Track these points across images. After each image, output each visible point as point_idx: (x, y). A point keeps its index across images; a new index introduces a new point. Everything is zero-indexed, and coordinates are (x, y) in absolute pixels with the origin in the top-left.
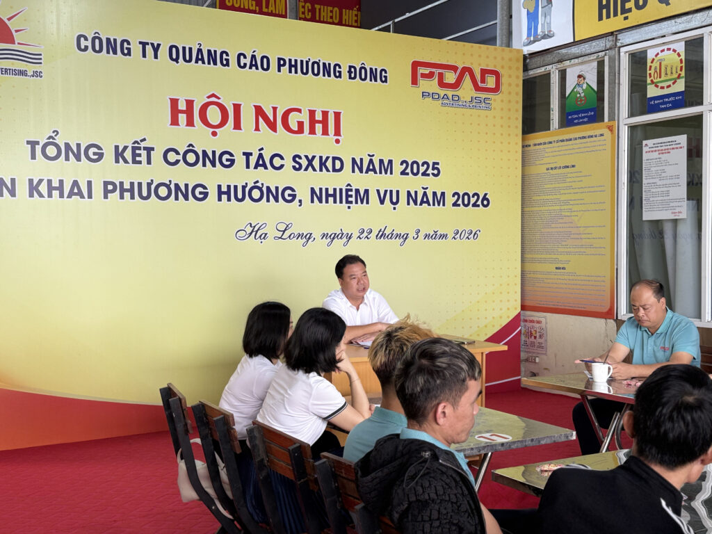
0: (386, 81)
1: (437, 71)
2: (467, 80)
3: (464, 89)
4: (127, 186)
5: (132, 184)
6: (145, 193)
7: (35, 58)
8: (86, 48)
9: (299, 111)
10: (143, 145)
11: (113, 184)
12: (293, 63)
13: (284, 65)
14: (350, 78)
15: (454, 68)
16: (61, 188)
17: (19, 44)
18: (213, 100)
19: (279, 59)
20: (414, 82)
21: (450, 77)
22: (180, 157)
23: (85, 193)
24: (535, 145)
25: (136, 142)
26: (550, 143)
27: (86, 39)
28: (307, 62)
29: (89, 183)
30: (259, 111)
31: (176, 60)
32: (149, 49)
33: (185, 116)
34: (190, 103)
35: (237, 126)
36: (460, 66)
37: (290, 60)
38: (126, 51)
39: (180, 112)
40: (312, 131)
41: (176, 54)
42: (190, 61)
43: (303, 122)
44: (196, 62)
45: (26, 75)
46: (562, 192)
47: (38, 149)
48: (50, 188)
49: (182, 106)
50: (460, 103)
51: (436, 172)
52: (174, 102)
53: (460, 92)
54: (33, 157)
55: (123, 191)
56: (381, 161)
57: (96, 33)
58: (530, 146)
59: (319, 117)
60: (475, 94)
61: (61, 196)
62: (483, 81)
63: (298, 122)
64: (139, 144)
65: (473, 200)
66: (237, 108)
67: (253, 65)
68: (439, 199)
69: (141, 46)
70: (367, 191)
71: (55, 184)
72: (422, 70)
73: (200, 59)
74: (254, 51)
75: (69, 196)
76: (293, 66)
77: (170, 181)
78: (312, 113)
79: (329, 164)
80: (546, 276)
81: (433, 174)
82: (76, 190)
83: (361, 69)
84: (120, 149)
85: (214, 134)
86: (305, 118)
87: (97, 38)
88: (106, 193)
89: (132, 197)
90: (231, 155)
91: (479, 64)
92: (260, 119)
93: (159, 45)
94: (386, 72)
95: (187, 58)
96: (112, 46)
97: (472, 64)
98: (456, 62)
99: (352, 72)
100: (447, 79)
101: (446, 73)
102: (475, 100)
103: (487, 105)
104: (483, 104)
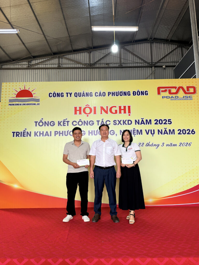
1: (168, 89)
2: (181, 91)
3: (180, 94)
4: (61, 132)
5: (63, 132)
7: (38, 100)
8: (51, 96)
9: (116, 107)
10: (66, 120)
11: (57, 132)
12: (113, 93)
13: (110, 94)
14: (134, 95)
15: (175, 88)
16: (43, 134)
17: (34, 97)
18: (87, 106)
19: (109, 93)
20: (159, 93)
21: (174, 91)
22: (77, 123)
23: (49, 135)
25: (64, 120)
27: (51, 94)
28: (118, 92)
29: (51, 132)
30: (102, 108)
31: (77, 97)
32: (69, 95)
33: (79, 111)
34: (80, 108)
35: (95, 113)
36: (178, 86)
37: (112, 92)
38: (62, 96)
39: (77, 110)
40: (120, 112)
41: (76, 95)
43: (117, 110)
44: (82, 96)
45: (35, 105)
47: (37, 123)
48: (40, 134)
49: (78, 109)
50: (179, 99)
51: (170, 123)
52: (76, 108)
53: (178, 95)
54: (36, 126)
55: (60, 133)
56: (147, 120)
59: (122, 108)
60: (185, 95)
61: (43, 136)
62: (188, 90)
64: (65, 120)
65: (187, 132)
66: (95, 108)
67: (100, 95)
69: (66, 94)
70: (141, 131)
71: (41, 133)
72: (161, 90)
73: (84, 96)
74: (100, 91)
75: (45, 136)
76: (113, 94)
78: (120, 107)
79: (127, 122)
82: (47, 134)
83: (137, 92)
84: (60, 122)
85: (88, 116)
86: (118, 109)
87: (54, 93)
88: (55, 134)
89: (63, 135)
90: (93, 121)
91: (186, 85)
92: (102, 110)
93: (71, 93)
94: (147, 92)
95: (80, 96)
96: (58, 95)
97: (183, 85)
98: (176, 85)
99: (134, 93)
100: (173, 91)
101: (172, 89)
102: (185, 97)
103: (191, 98)
104: (189, 98)
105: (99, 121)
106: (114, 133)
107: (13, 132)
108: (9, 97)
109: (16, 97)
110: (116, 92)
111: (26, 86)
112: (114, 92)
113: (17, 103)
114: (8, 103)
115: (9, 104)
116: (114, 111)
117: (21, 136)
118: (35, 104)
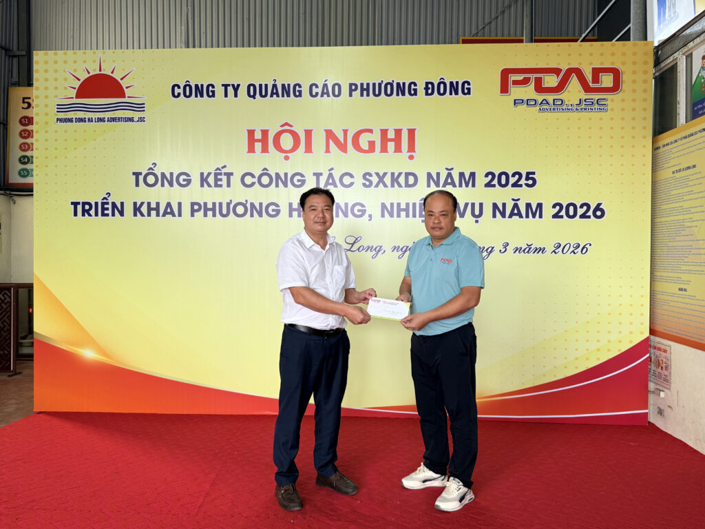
0: (469, 93)
1: (533, 76)
2: (574, 82)
3: (569, 92)
4: (210, 206)
5: (214, 204)
6: (224, 212)
7: (140, 107)
8: (179, 94)
9: (371, 131)
10: (224, 171)
11: (198, 204)
12: (365, 87)
13: (356, 89)
14: (427, 94)
15: (556, 71)
16: (157, 209)
17: (128, 97)
18: (287, 128)
19: (351, 85)
20: (504, 89)
21: (551, 81)
22: (255, 180)
23: (176, 212)
24: (664, 146)
25: (218, 169)
26: (676, 141)
27: (179, 87)
28: (380, 85)
29: (180, 204)
30: (330, 134)
31: (254, 97)
32: (230, 89)
33: (260, 144)
34: (265, 133)
35: (309, 149)
36: (564, 67)
37: (362, 85)
38: (211, 94)
39: (257, 141)
40: (384, 149)
41: (255, 91)
42: (266, 96)
43: (374, 142)
44: (272, 96)
45: (133, 121)
46: (685, 198)
47: (141, 178)
48: (150, 209)
49: (258, 135)
50: (564, 107)
51: (530, 182)
52: (251, 133)
53: (563, 96)
54: (137, 185)
55: (206, 210)
56: (462, 175)
57: (187, 81)
58: (659, 147)
59: (391, 135)
60: (584, 96)
61: (158, 215)
62: (596, 79)
63: (369, 142)
64: (220, 170)
65: (580, 211)
66: (308, 133)
67: (325, 92)
68: (535, 211)
69: (223, 87)
71: (153, 205)
72: (514, 77)
73: (275, 94)
74: (326, 81)
75: (164, 215)
76: (365, 90)
77: (246, 201)
78: (384, 132)
79: (402, 180)
80: (670, 298)
81: (527, 185)
82: (169, 210)
83: (439, 85)
84: (205, 175)
85: (287, 158)
86: (376, 137)
87: (187, 85)
88: (193, 212)
89: (214, 215)
90: (302, 175)
91: (591, 64)
92: (331, 142)
93: (238, 85)
94: (469, 84)
95: (264, 94)
96: (199, 91)
97: (580, 64)
98: (558, 64)
99: (429, 89)
100: (547, 83)
101: (546, 77)
102: (584, 103)
103: (601, 106)
104: (596, 106)
105: (321, 174)
106: (364, 212)
107: (72, 203)
108: (56, 96)
109: (76, 98)
110: (374, 84)
111: (104, 61)
112: (368, 84)
113: (81, 115)
114: (56, 115)
115: (58, 119)
116: (365, 146)
117: (96, 214)
118: (131, 120)
